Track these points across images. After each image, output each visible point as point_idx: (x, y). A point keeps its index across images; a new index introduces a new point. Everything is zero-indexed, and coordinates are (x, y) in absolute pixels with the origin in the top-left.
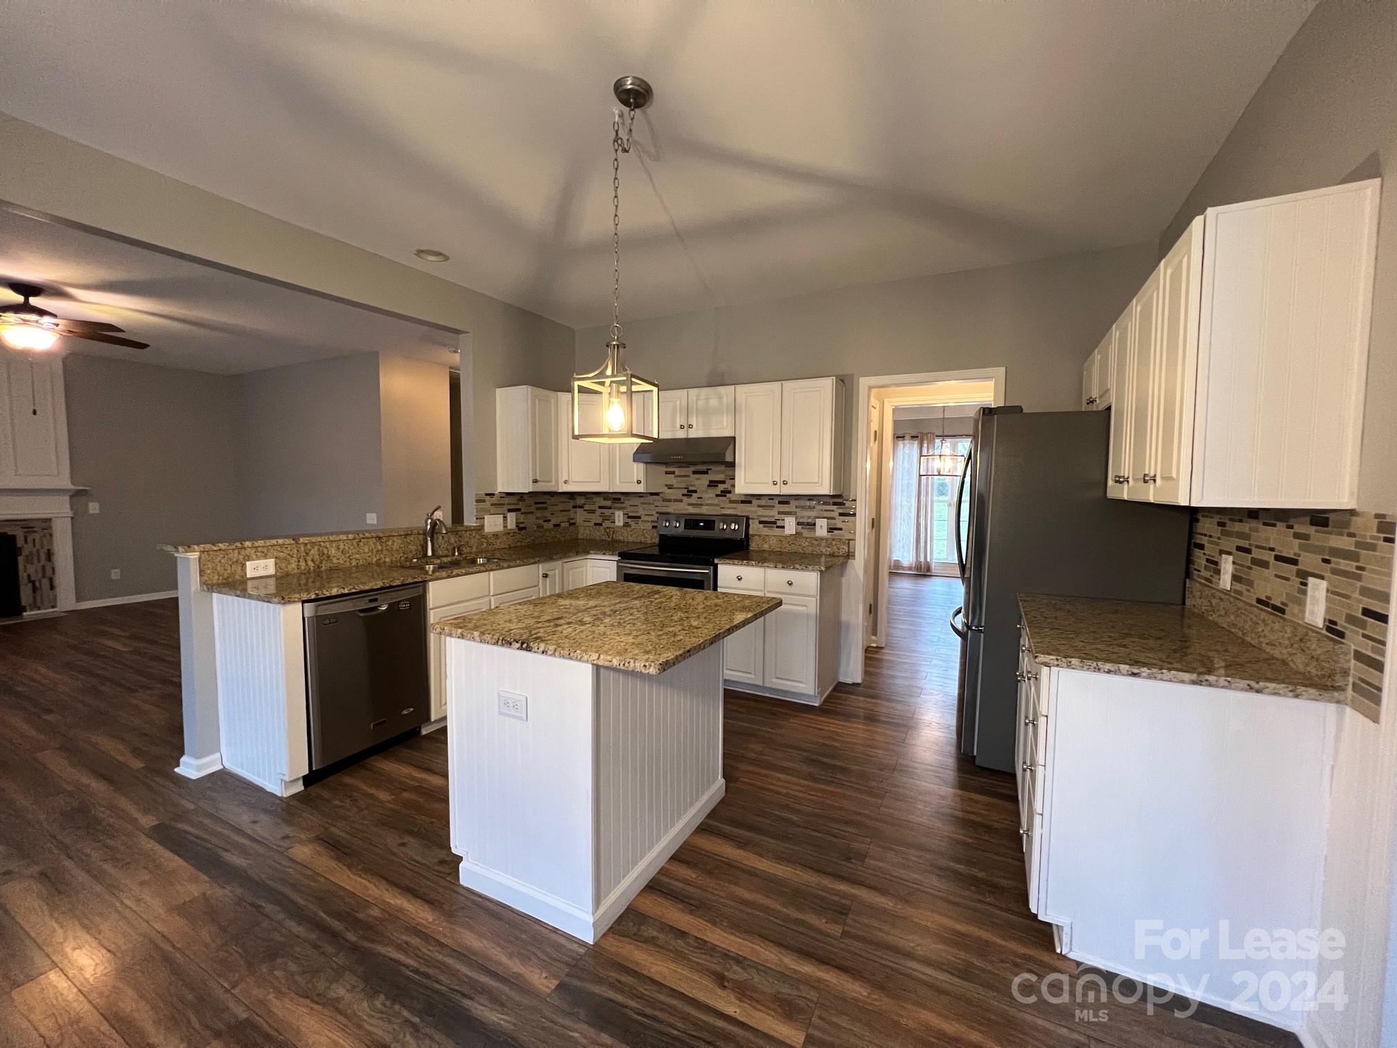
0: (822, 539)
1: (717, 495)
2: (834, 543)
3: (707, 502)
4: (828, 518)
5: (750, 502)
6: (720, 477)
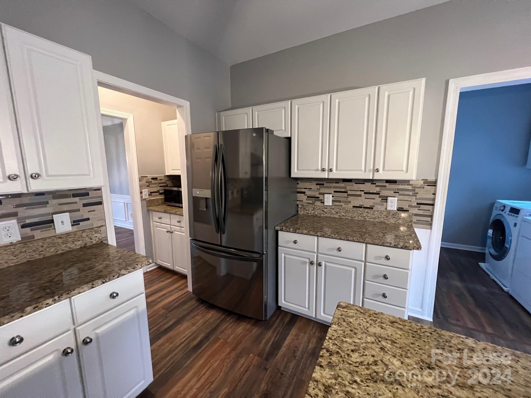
0: (68, 234)
2: (84, 235)
4: (69, 211)
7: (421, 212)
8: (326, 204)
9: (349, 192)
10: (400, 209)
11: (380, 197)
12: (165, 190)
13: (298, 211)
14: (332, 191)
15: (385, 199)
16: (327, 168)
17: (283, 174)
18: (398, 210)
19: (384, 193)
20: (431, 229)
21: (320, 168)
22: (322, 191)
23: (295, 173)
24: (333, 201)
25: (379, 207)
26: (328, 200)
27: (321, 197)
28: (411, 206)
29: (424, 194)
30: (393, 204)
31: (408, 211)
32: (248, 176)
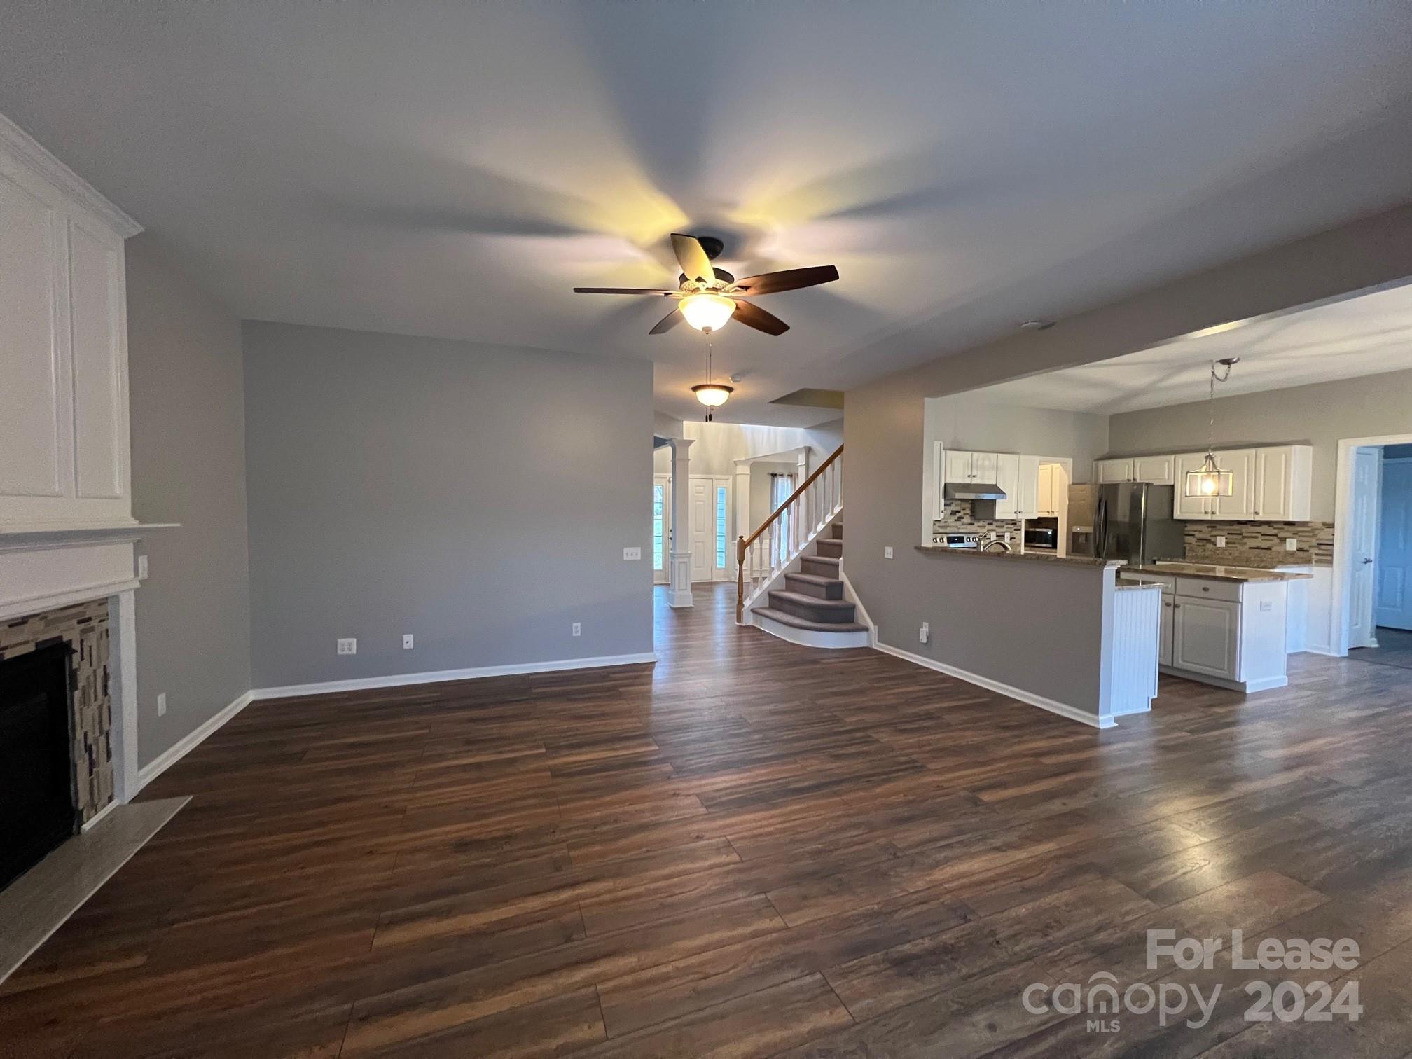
3: (951, 525)
4: (1009, 532)
5: (973, 524)
6: (958, 509)
7: (1321, 552)
8: (1218, 545)
9: (1244, 535)
10: (1300, 550)
11: (1278, 538)
13: (1185, 553)
14: (1225, 533)
15: (1283, 540)
17: (1164, 516)
18: (1298, 550)
19: (1281, 535)
20: (1332, 567)
21: (1203, 511)
22: (1215, 533)
23: (1179, 515)
24: (1227, 543)
25: (1278, 547)
26: (1221, 542)
27: (1213, 539)
28: (1310, 547)
29: (1324, 535)
30: (1292, 545)
31: (1308, 551)
32: (1127, 520)
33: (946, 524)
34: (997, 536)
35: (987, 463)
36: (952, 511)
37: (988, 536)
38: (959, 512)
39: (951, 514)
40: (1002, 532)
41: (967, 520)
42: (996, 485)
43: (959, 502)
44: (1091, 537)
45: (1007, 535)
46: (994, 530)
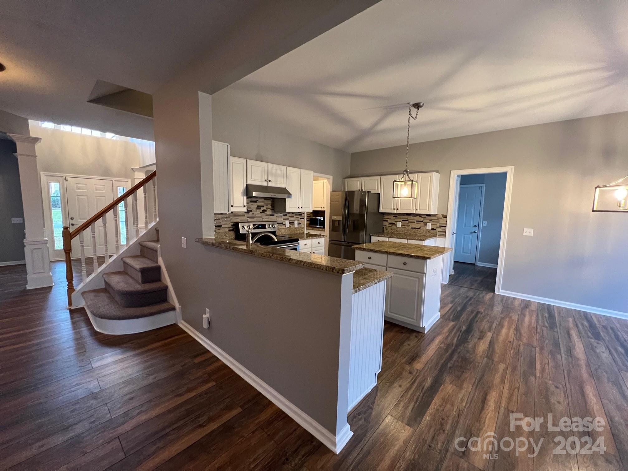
0: (297, 228)
1: (261, 213)
3: (256, 216)
4: (298, 220)
5: (274, 215)
6: (262, 204)
7: (441, 230)
8: (398, 227)
9: (409, 221)
10: (432, 229)
11: (423, 223)
12: (310, 219)
13: (383, 231)
14: (401, 220)
15: (425, 224)
16: (396, 208)
17: (376, 211)
19: (425, 221)
20: (445, 238)
21: (393, 208)
22: (396, 220)
23: (382, 210)
24: (401, 225)
25: (423, 228)
26: (399, 225)
27: (396, 223)
28: (437, 227)
29: (442, 221)
30: (429, 226)
31: (435, 230)
32: (358, 212)
33: (253, 215)
34: (290, 223)
35: (279, 172)
36: (258, 206)
37: (284, 223)
38: (263, 206)
39: (257, 208)
40: (293, 220)
41: (269, 212)
42: (285, 188)
43: (263, 200)
44: (341, 222)
45: (296, 222)
46: (288, 219)
